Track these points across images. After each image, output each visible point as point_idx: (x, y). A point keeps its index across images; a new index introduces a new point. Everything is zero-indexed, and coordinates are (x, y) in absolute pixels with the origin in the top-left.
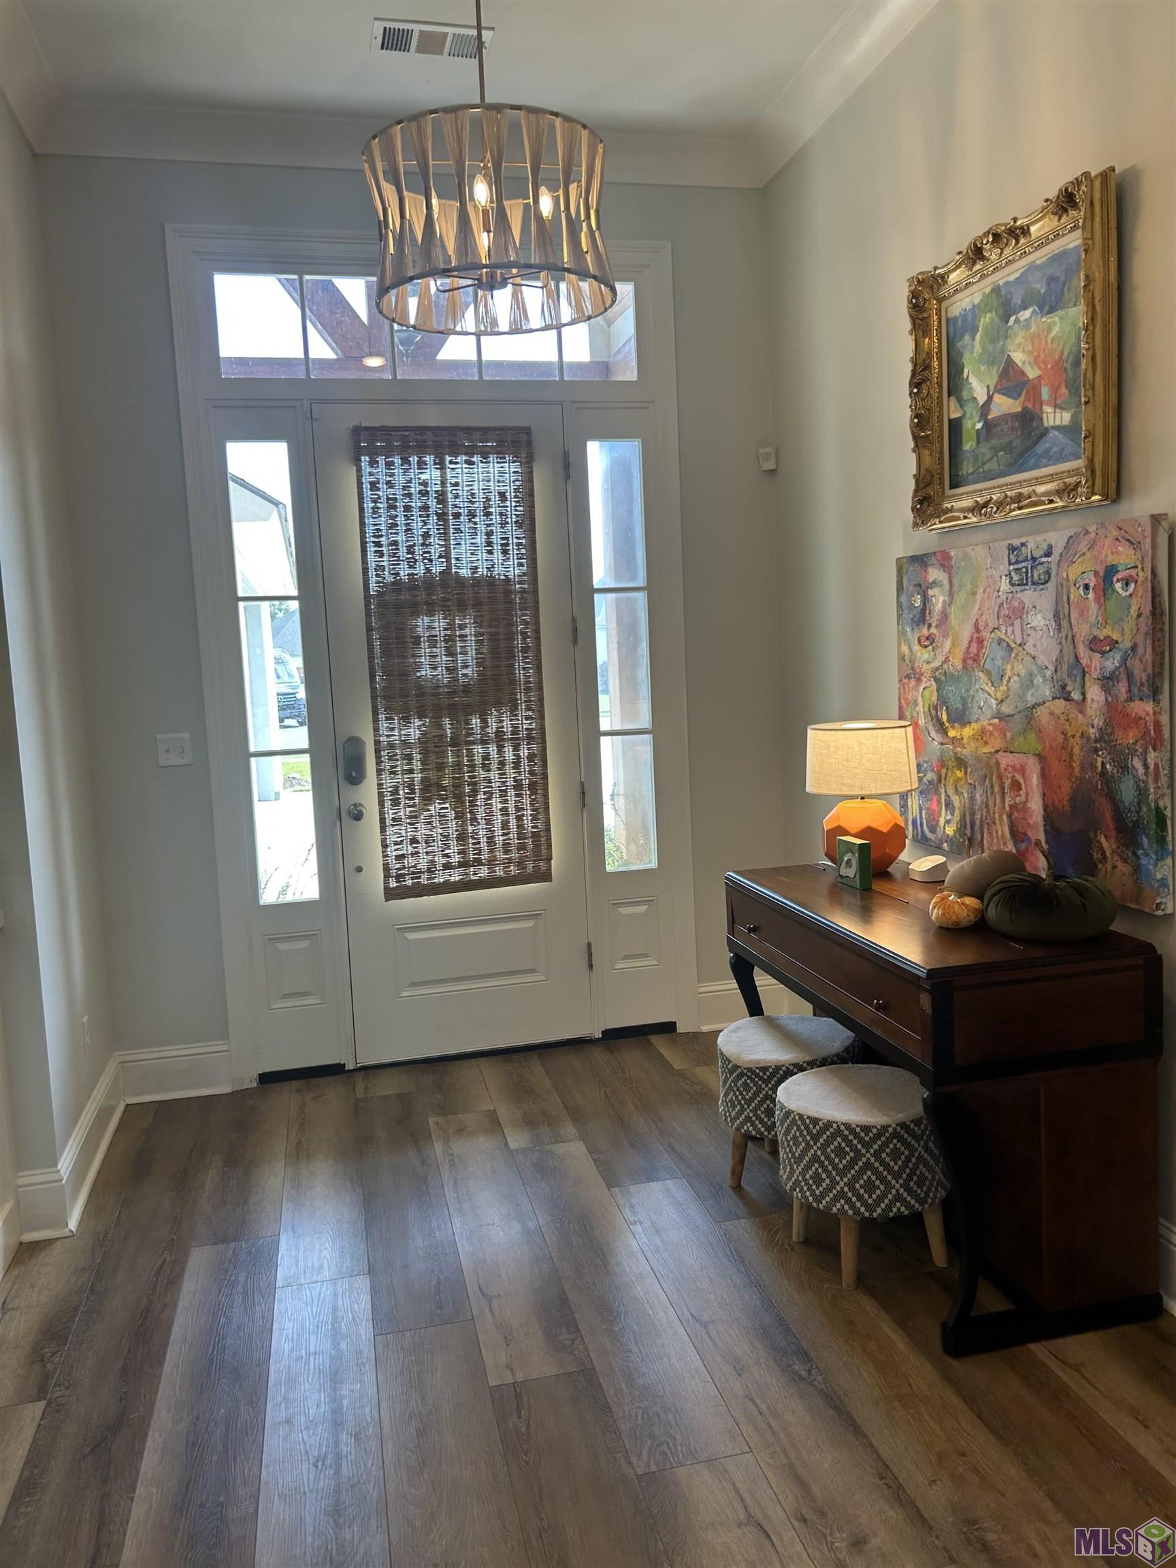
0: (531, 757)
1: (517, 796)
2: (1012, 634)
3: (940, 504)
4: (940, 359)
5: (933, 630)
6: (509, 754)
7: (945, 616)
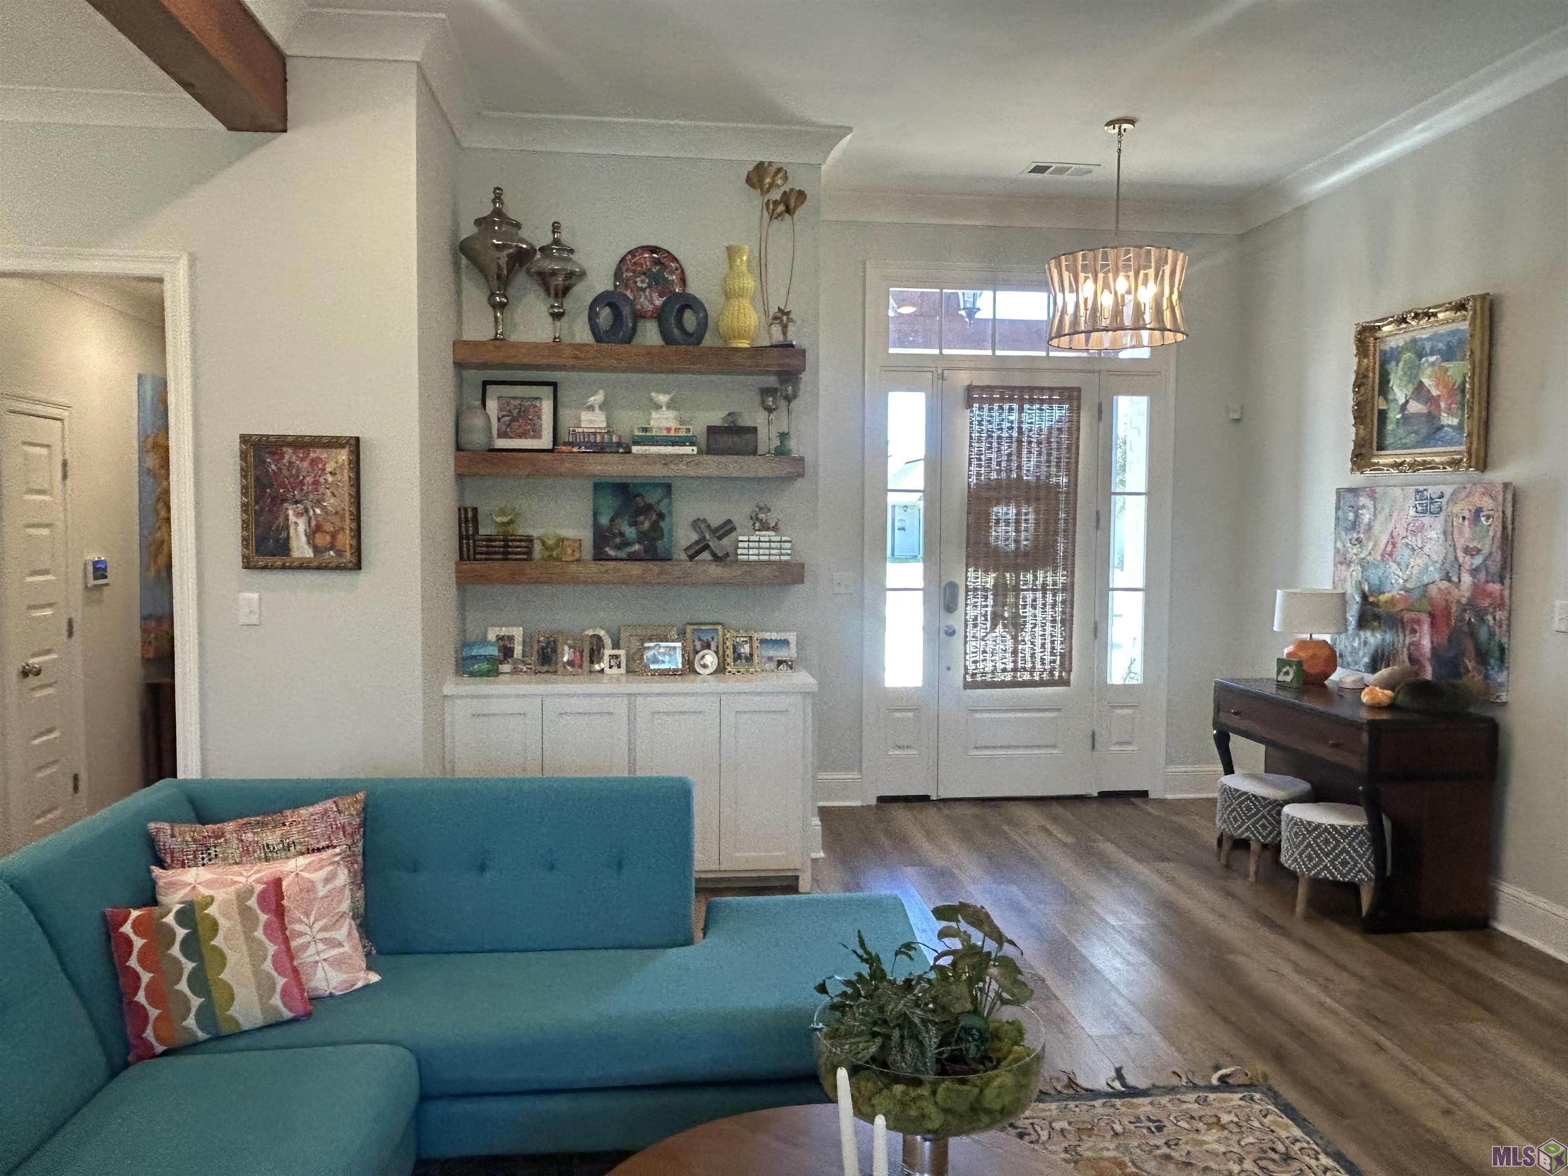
0: (1063, 602)
1: (1052, 627)
2: (1416, 541)
3: (1370, 459)
4: (1374, 373)
5: (1362, 536)
6: (1050, 598)
7: (1369, 527)
